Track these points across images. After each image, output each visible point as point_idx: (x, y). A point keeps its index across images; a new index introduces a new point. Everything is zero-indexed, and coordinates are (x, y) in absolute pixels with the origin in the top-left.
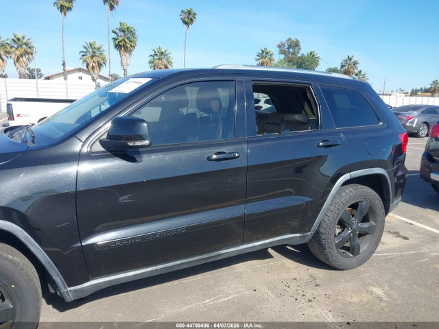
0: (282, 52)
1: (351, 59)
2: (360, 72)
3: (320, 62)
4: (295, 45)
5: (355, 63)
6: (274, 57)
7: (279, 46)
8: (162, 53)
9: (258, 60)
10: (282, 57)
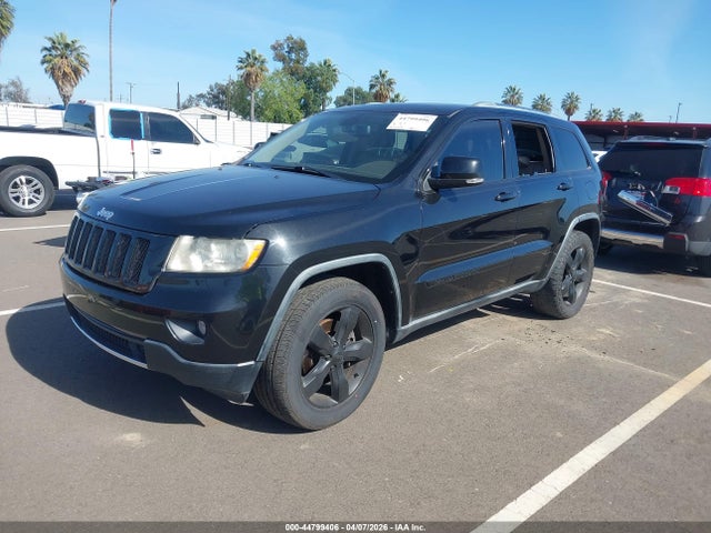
0: (280, 58)
1: (383, 76)
2: (397, 96)
3: (339, 77)
4: (299, 47)
5: (390, 83)
6: (267, 65)
7: (274, 48)
8: (67, 46)
9: (241, 68)
10: (280, 65)
